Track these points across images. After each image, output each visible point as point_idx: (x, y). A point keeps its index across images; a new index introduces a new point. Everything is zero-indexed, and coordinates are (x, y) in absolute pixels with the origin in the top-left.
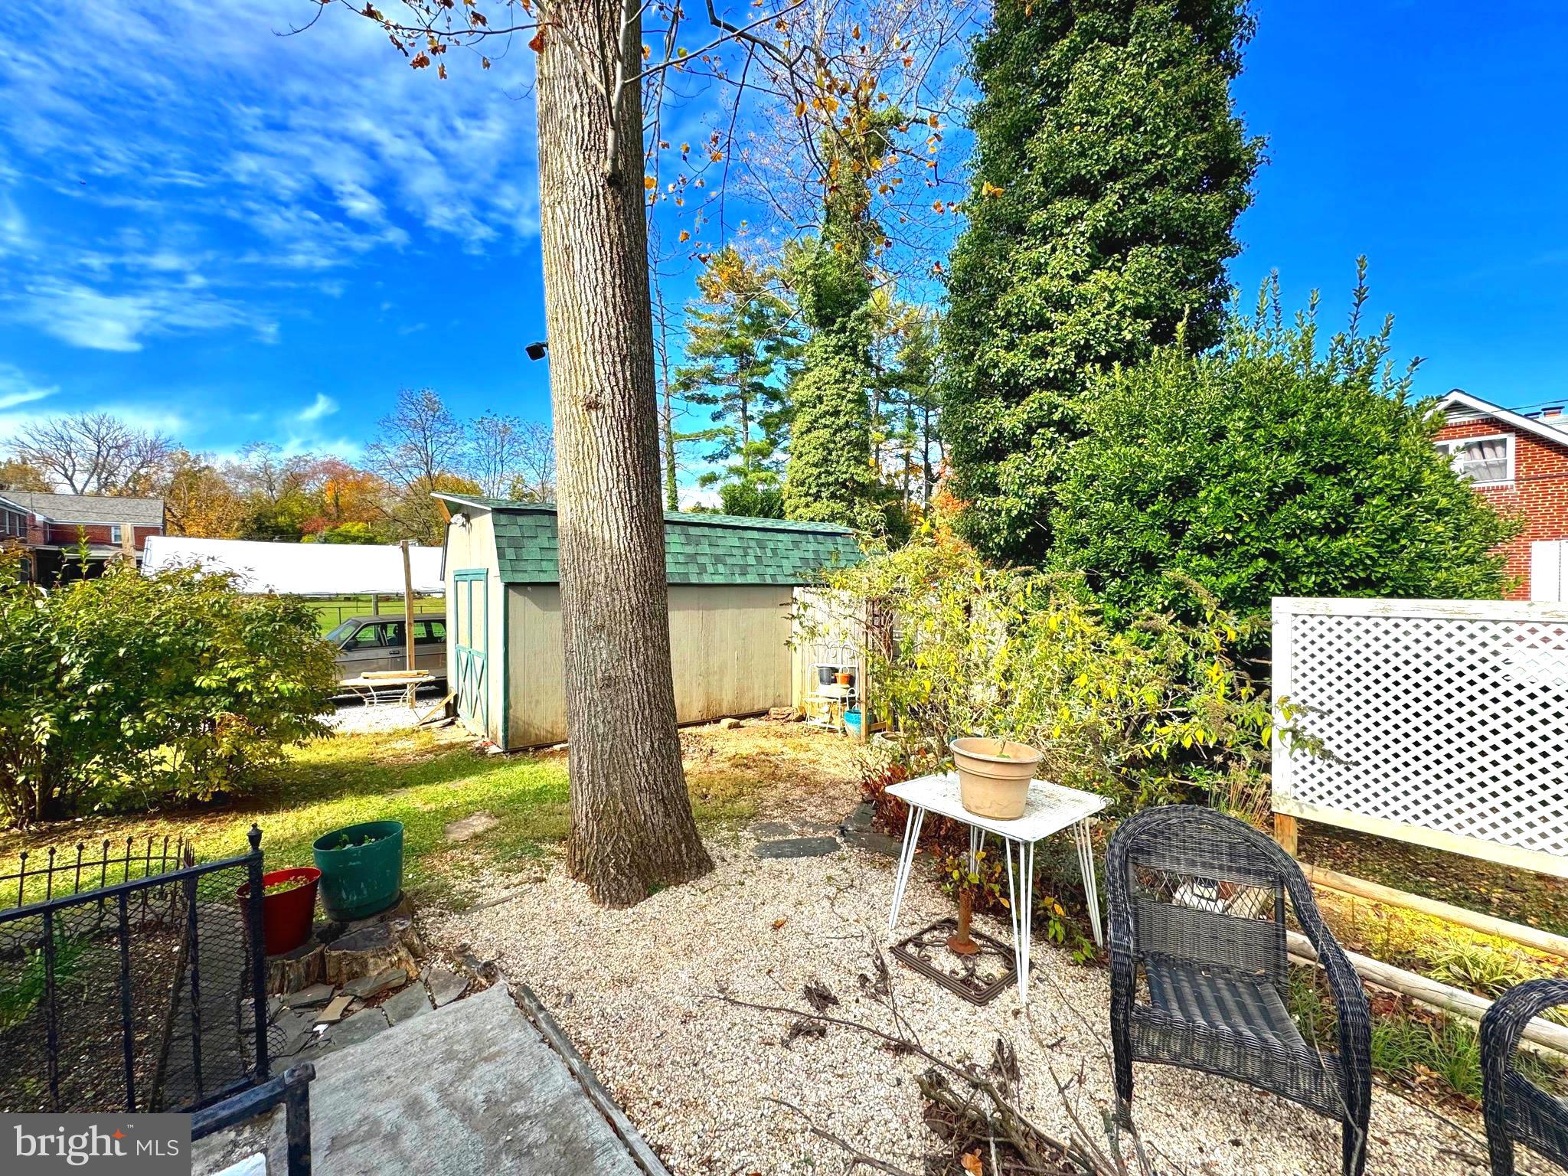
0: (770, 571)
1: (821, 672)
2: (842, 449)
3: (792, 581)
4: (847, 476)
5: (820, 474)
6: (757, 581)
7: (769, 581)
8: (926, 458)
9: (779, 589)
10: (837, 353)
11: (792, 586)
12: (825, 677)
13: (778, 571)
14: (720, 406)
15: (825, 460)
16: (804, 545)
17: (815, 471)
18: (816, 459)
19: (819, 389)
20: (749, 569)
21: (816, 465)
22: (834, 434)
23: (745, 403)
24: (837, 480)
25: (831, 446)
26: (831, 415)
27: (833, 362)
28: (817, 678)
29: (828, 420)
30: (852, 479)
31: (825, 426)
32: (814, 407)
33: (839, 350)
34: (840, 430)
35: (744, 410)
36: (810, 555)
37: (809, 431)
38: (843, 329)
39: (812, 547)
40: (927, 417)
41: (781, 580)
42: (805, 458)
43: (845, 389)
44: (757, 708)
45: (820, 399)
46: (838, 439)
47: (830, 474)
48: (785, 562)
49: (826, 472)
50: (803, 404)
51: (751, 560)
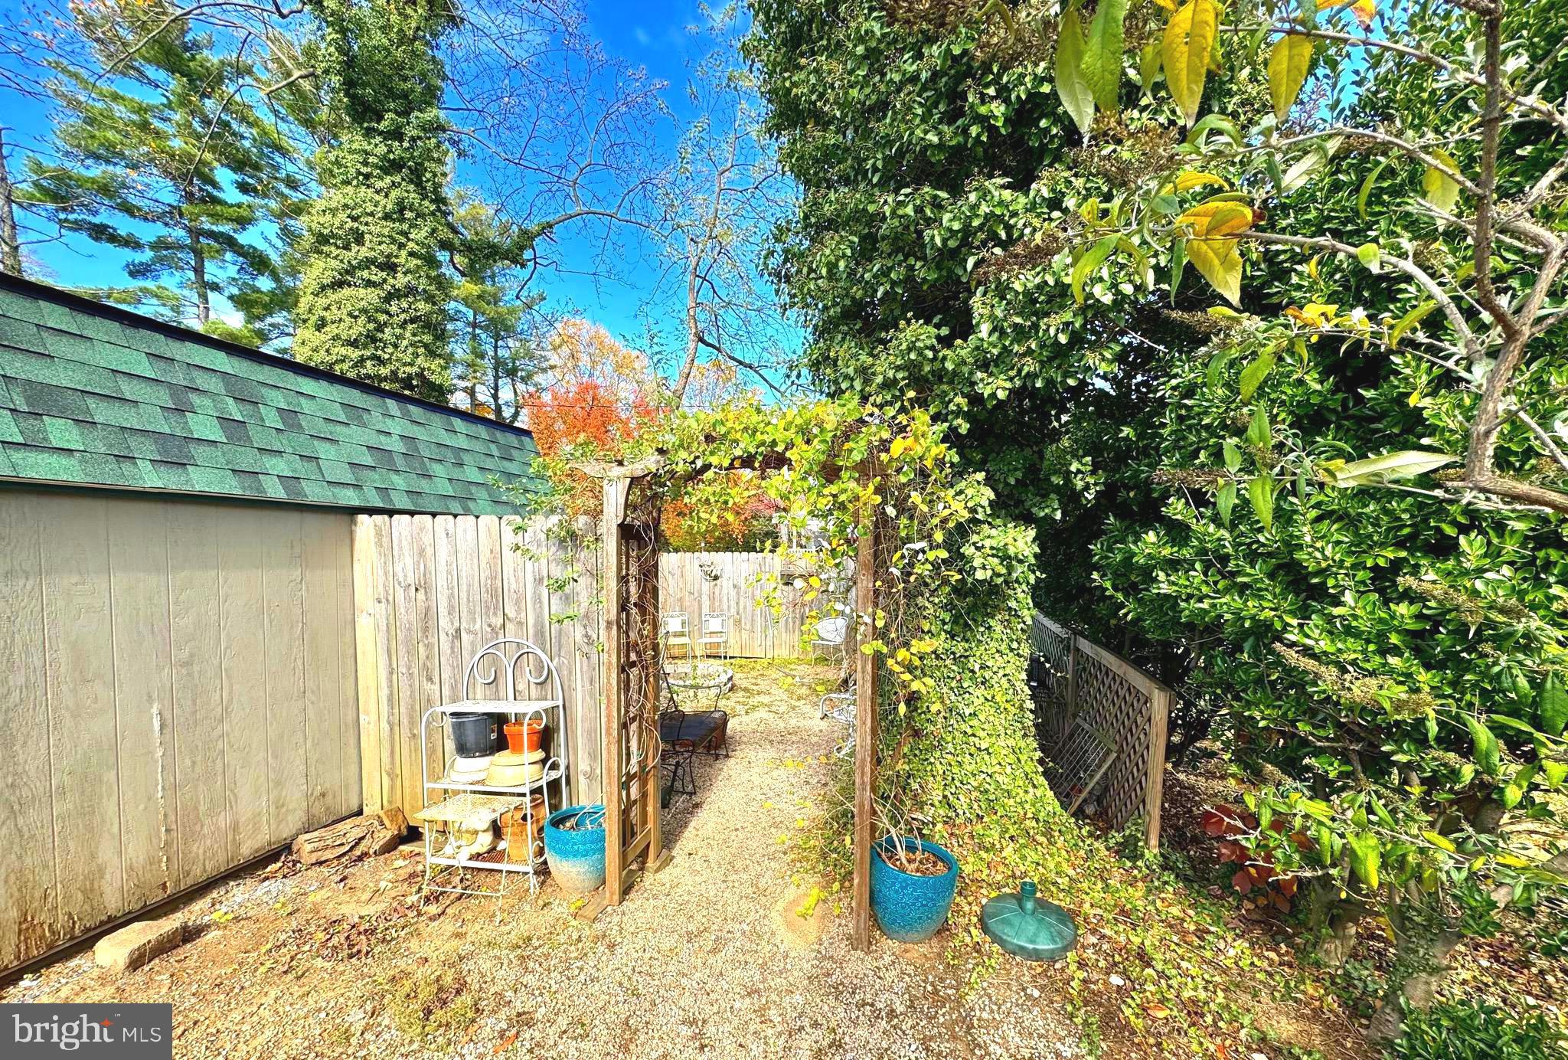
0: (279, 466)
1: (458, 728)
2: (403, 325)
3: (350, 498)
4: (413, 370)
5: (362, 360)
6: (232, 487)
7: (275, 491)
8: (495, 397)
9: (312, 521)
10: (386, 171)
11: (353, 512)
12: (471, 737)
13: (301, 468)
14: (147, 255)
15: (372, 339)
16: (376, 419)
17: (355, 354)
18: (353, 334)
19: (355, 219)
20: (200, 452)
21: (354, 344)
22: (388, 299)
23: (201, 261)
24: (394, 373)
25: (382, 318)
26: (382, 267)
27: (379, 184)
28: (450, 745)
29: (376, 275)
30: (421, 375)
31: (369, 283)
32: (347, 247)
33: (392, 166)
34: (394, 295)
35: (199, 271)
36: (396, 445)
37: (338, 284)
38: (396, 134)
39: (397, 427)
40: (496, 347)
41: (314, 493)
42: (331, 330)
43: (405, 234)
44: (248, 848)
45: (359, 239)
46: (393, 308)
47: (381, 362)
48: (324, 450)
49: (374, 357)
50: (322, 239)
51: (204, 426)
